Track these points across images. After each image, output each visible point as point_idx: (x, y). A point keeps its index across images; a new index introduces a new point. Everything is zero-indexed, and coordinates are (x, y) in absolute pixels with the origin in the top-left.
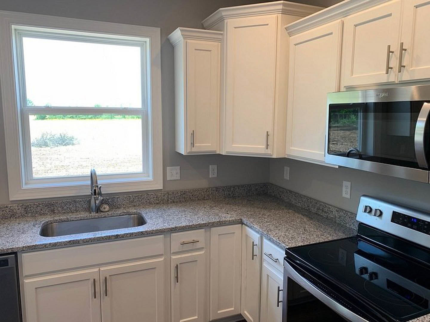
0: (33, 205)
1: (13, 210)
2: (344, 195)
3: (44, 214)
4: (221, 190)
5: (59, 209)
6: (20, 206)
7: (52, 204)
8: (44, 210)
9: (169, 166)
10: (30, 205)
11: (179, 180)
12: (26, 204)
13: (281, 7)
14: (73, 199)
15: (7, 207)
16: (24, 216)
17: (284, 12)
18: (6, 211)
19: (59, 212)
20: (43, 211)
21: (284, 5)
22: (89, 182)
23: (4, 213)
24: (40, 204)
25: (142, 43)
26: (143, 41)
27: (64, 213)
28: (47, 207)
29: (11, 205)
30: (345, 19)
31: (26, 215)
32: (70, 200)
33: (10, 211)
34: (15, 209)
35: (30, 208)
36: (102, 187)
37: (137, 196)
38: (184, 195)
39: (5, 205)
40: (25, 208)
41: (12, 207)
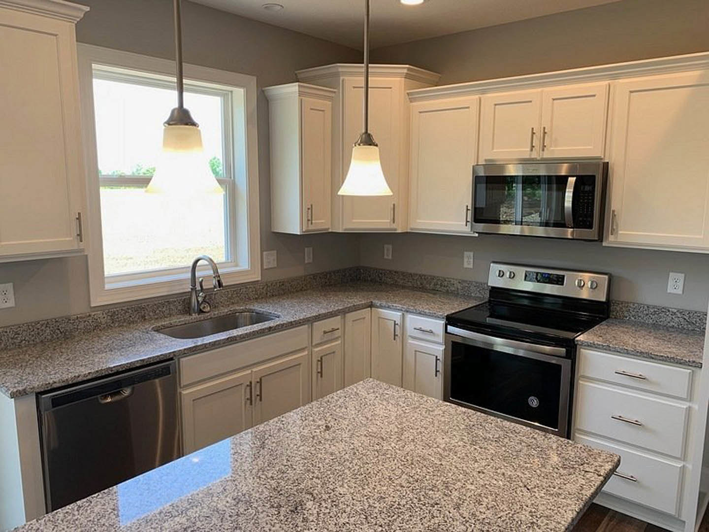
0: (120, 311)
1: (97, 320)
2: (466, 265)
3: (133, 322)
4: (318, 278)
5: (151, 314)
6: (105, 313)
7: (143, 308)
8: (133, 317)
9: (266, 251)
10: (117, 311)
11: (275, 268)
12: (112, 310)
13: (405, 71)
14: (166, 299)
15: (90, 315)
16: (111, 328)
17: (407, 76)
18: (88, 322)
19: (151, 318)
20: (133, 319)
21: (409, 69)
22: (189, 275)
23: (87, 324)
24: (128, 309)
25: (227, 92)
26: (229, 91)
27: (157, 319)
28: (136, 313)
29: (95, 313)
30: (483, 97)
31: (112, 325)
32: (163, 301)
33: (93, 322)
34: (99, 318)
35: (117, 315)
36: (204, 280)
37: (235, 291)
38: (283, 287)
39: (86, 313)
40: (111, 316)
41: (95, 316)
